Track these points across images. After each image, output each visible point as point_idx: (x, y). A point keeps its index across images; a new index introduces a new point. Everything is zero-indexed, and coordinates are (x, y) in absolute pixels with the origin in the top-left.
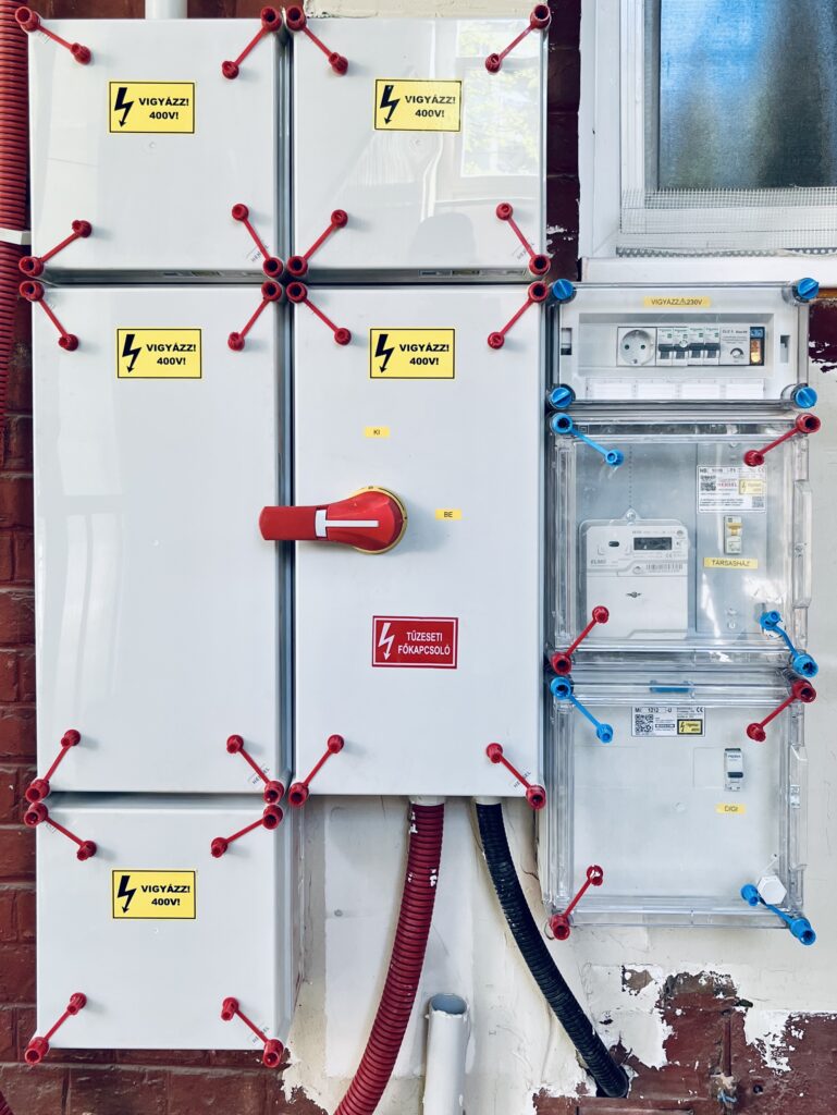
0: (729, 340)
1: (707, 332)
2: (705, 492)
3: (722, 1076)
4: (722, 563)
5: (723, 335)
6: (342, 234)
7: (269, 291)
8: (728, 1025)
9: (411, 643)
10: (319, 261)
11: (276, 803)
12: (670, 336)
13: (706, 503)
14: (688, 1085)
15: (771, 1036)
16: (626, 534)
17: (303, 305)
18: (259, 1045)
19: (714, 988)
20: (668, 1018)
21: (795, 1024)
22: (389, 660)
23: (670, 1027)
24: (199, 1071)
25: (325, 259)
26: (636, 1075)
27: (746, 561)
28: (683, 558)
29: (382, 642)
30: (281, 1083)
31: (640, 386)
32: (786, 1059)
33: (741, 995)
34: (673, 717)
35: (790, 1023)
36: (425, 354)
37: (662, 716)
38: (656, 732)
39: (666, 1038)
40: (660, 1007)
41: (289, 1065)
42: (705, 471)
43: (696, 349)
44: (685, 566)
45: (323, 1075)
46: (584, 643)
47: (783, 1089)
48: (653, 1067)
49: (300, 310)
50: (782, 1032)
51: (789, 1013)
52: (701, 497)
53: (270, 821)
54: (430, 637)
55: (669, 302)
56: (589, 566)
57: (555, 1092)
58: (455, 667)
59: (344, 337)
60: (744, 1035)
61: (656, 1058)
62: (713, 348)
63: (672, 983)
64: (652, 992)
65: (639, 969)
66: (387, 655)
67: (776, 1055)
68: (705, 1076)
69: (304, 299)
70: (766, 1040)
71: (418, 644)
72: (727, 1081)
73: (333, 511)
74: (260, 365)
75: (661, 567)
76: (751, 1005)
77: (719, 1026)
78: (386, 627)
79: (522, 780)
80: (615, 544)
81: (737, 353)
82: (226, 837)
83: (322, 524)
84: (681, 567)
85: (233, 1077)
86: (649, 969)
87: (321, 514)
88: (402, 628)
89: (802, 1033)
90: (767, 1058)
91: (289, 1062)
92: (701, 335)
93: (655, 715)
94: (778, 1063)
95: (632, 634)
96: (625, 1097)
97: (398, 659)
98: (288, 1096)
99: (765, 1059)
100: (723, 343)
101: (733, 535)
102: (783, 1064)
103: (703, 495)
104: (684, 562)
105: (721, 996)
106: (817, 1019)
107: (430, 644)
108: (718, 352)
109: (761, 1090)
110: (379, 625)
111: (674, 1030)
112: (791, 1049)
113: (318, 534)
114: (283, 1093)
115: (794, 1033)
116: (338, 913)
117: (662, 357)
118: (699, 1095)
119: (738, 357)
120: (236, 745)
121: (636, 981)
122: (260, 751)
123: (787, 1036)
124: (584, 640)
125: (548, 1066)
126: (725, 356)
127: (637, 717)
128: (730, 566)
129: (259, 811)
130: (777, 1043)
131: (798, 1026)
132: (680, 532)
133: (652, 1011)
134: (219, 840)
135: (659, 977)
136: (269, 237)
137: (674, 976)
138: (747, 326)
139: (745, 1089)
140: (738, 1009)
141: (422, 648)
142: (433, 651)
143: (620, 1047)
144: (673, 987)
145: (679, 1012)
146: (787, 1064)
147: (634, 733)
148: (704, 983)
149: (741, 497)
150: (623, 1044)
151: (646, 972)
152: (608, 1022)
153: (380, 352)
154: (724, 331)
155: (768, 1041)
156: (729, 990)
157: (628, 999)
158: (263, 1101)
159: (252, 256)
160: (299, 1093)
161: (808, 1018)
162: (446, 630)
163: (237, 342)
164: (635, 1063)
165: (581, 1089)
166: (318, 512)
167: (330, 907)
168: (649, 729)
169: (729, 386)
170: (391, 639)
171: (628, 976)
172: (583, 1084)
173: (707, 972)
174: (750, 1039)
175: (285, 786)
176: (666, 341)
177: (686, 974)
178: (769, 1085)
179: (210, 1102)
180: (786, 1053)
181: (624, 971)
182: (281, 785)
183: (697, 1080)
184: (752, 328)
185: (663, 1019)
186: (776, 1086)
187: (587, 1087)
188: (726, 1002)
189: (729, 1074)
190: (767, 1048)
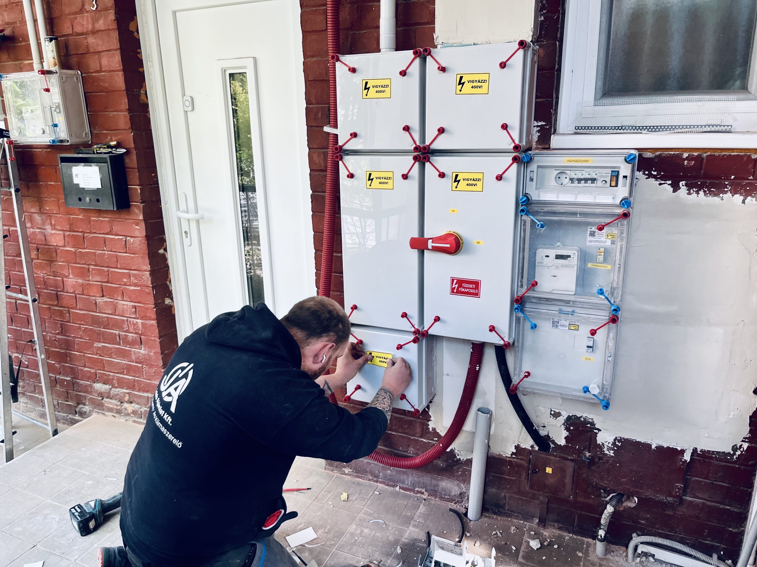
0: (601, 177)
1: (592, 173)
2: (591, 237)
3: (587, 453)
4: (596, 265)
5: (599, 174)
6: (443, 135)
7: (415, 158)
8: (591, 436)
9: (464, 288)
10: (434, 146)
11: (417, 335)
12: (575, 174)
13: (591, 241)
14: (574, 453)
15: (608, 443)
16: (552, 253)
17: (428, 163)
18: (413, 410)
19: (586, 422)
20: (567, 429)
21: (618, 440)
22: (456, 293)
23: (568, 433)
24: (402, 416)
25: (436, 146)
26: (554, 446)
27: (606, 265)
28: (574, 264)
29: (454, 286)
30: (429, 425)
31: (560, 195)
32: (613, 452)
33: (597, 426)
34: (567, 323)
35: (616, 439)
36: (472, 182)
37: (563, 322)
38: (560, 327)
39: (566, 436)
40: (564, 425)
41: (431, 420)
42: (591, 228)
43: (586, 180)
44: (576, 267)
45: (442, 425)
46: (528, 293)
47: (610, 462)
48: (560, 445)
49: (427, 164)
50: (612, 442)
51: (616, 436)
52: (589, 239)
53: (414, 341)
54: (471, 286)
55: (575, 161)
56: (537, 264)
57: (523, 446)
58: (479, 297)
59: (442, 175)
60: (596, 440)
61: (562, 442)
62: (593, 180)
63: (569, 418)
64: (562, 420)
65: (557, 411)
66: (455, 291)
67: (609, 449)
68: (580, 452)
69: (429, 161)
70: (605, 443)
71: (467, 288)
72: (588, 454)
73: (434, 240)
74: (413, 184)
75: (566, 266)
76: (600, 430)
77: (588, 436)
78: (455, 281)
79: (502, 339)
80: (547, 256)
81: (604, 182)
82: (402, 344)
83: (430, 244)
84: (574, 267)
85: (413, 420)
86: (560, 411)
87: (430, 241)
88: (461, 282)
89: (620, 444)
90: (605, 449)
91: (431, 419)
92: (589, 174)
93: (560, 322)
94: (609, 452)
95: (552, 291)
96: (549, 452)
97: (459, 292)
98: (431, 430)
99: (604, 450)
100: (599, 178)
101: (600, 255)
102: (612, 453)
103: (589, 238)
104: (575, 265)
105: (589, 425)
106: (627, 440)
107: (471, 288)
108: (596, 182)
109: (602, 460)
110: (453, 280)
111: (569, 433)
112: (615, 448)
113: (429, 248)
114: (429, 428)
115: (617, 443)
116: (448, 375)
117: (572, 183)
118: (577, 457)
119: (604, 184)
120: (404, 315)
121: (556, 415)
122: (412, 318)
123: (614, 444)
124: (528, 292)
125: (521, 437)
126: (599, 183)
127: (553, 321)
128: (599, 267)
129: (412, 337)
130: (610, 445)
131: (619, 441)
132: (574, 254)
133: (561, 426)
134: (399, 345)
135: (565, 415)
136: (417, 137)
137: (571, 415)
138: (609, 171)
139: (595, 459)
140: (595, 431)
141: (468, 290)
142: (471, 291)
143: (548, 436)
144: (570, 419)
145: (572, 428)
146: (613, 453)
147: (551, 327)
148: (583, 420)
149: (606, 240)
150: (550, 435)
151: (559, 412)
152: (544, 427)
153: (455, 181)
154: (599, 173)
155: (606, 444)
156: (593, 424)
157: (552, 420)
158: (423, 430)
159: (411, 145)
160: (434, 429)
161: (623, 439)
162: (476, 284)
163: (405, 177)
164: (553, 442)
165: (532, 447)
166: (429, 240)
167: (445, 372)
168: (557, 326)
169: (597, 196)
170: (457, 286)
171: (553, 412)
172: (533, 445)
173: (584, 416)
174: (599, 442)
175: (421, 330)
176: (573, 176)
177: (575, 415)
178: (605, 459)
179: (406, 426)
180: (613, 450)
181: (551, 411)
182: (419, 330)
183: (577, 452)
184: (612, 171)
185: (565, 429)
186: (608, 460)
187: (535, 446)
188: (590, 428)
189: (589, 452)
190: (605, 446)
